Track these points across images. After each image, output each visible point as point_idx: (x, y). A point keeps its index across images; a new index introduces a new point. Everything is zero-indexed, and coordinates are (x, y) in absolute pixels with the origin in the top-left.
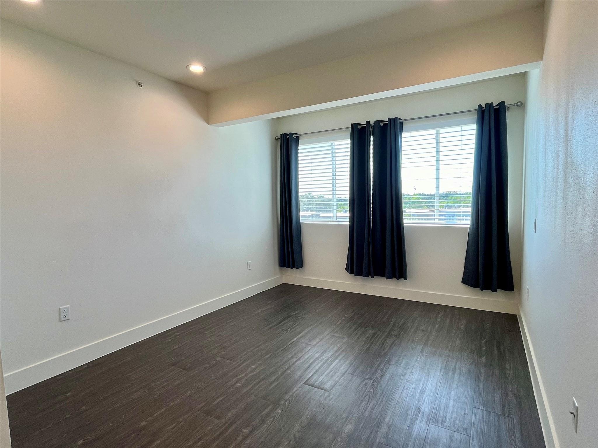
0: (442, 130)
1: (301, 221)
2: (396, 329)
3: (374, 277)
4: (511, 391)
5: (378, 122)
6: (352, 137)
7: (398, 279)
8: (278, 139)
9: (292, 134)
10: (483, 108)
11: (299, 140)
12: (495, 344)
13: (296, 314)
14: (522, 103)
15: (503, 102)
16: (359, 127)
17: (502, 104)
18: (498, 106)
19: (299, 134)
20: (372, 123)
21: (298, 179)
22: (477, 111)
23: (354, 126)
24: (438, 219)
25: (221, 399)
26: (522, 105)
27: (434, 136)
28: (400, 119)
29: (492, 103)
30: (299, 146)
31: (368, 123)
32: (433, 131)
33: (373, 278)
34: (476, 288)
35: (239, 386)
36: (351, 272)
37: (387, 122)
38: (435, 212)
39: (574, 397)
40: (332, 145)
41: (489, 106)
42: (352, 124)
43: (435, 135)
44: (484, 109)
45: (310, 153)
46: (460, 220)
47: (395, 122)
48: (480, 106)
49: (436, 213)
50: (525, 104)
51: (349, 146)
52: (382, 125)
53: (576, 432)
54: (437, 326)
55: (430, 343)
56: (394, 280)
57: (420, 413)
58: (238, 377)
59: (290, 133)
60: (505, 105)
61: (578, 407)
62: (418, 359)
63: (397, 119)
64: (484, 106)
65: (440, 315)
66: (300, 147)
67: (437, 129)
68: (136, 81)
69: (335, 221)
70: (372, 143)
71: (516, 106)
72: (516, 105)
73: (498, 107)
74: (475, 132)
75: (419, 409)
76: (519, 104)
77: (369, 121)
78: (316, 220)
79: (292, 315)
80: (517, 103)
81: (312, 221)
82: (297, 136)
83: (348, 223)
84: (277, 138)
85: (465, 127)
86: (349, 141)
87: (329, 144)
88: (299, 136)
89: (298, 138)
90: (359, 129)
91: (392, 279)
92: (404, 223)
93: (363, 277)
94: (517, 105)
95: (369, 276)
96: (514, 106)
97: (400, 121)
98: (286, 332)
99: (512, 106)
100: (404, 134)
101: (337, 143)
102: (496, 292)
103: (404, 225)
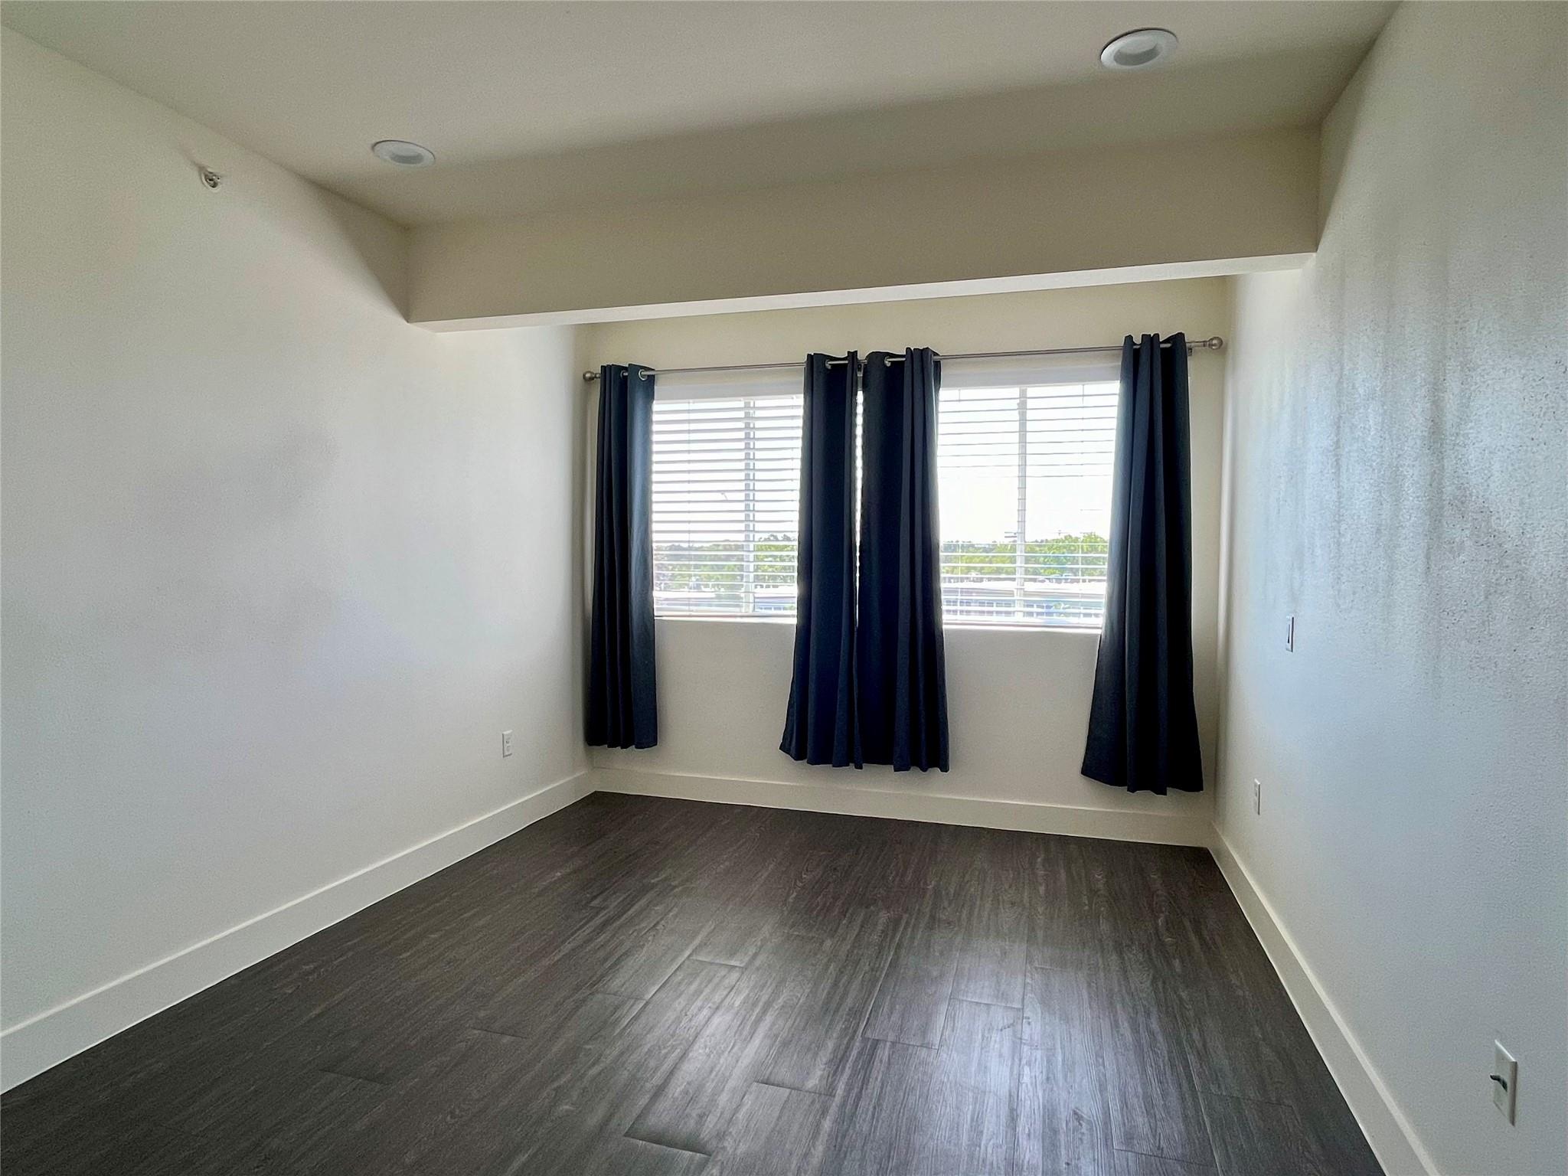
0: (1032, 391)
1: (655, 614)
2: (946, 904)
3: (864, 765)
4: (1264, 1040)
5: (877, 357)
6: (810, 389)
7: (924, 770)
8: (591, 379)
9: (634, 368)
10: (1135, 344)
11: (655, 387)
12: (1187, 924)
13: (666, 879)
14: (1222, 341)
15: (1181, 336)
16: (829, 364)
17: (1178, 339)
18: (1169, 343)
19: (653, 370)
20: (862, 356)
21: (651, 496)
22: (1121, 352)
23: (815, 362)
24: (1022, 614)
25: (523, 1158)
26: (1219, 346)
27: (1014, 404)
28: (936, 354)
29: (1157, 335)
30: (654, 402)
31: (853, 355)
32: (1014, 391)
33: (861, 768)
34: (1117, 787)
35: (567, 1111)
36: (799, 756)
37: (904, 359)
38: (1015, 594)
39: (1496, 1041)
40: (747, 406)
41: (1151, 340)
42: (808, 355)
43: (1018, 401)
44: (1138, 347)
45: (687, 425)
46: (1079, 617)
47: (925, 359)
48: (1129, 338)
49: (1019, 598)
50: (1227, 344)
51: (800, 412)
52: (889, 365)
53: (1513, 1123)
54: (1042, 889)
55: (1040, 934)
56: (915, 771)
57: (1084, 1124)
58: (556, 1085)
59: (629, 365)
60: (1185, 343)
61: (1516, 1063)
62: (1028, 980)
63: (930, 353)
64: (1138, 340)
65: (1039, 860)
66: (656, 406)
67: (1023, 387)
68: (201, 169)
69: (750, 613)
70: (860, 409)
71: (1207, 347)
72: (1209, 345)
73: (1168, 345)
74: (1115, 400)
75: (1075, 1113)
76: (1214, 342)
77: (856, 352)
78: (697, 611)
79: (654, 886)
80: (1212, 339)
81: (688, 613)
82: (648, 376)
83: (794, 621)
84: (588, 375)
85: (1091, 388)
86: (799, 400)
87: (740, 403)
88: (654, 376)
89: (651, 379)
90: (828, 370)
91: (908, 770)
92: (944, 622)
93: (833, 766)
94: (1211, 345)
95: (848, 765)
96: (1204, 346)
97: (936, 357)
98: (654, 936)
99: (1198, 346)
100: (944, 392)
101: (759, 403)
102: (1165, 794)
103: (944, 627)
